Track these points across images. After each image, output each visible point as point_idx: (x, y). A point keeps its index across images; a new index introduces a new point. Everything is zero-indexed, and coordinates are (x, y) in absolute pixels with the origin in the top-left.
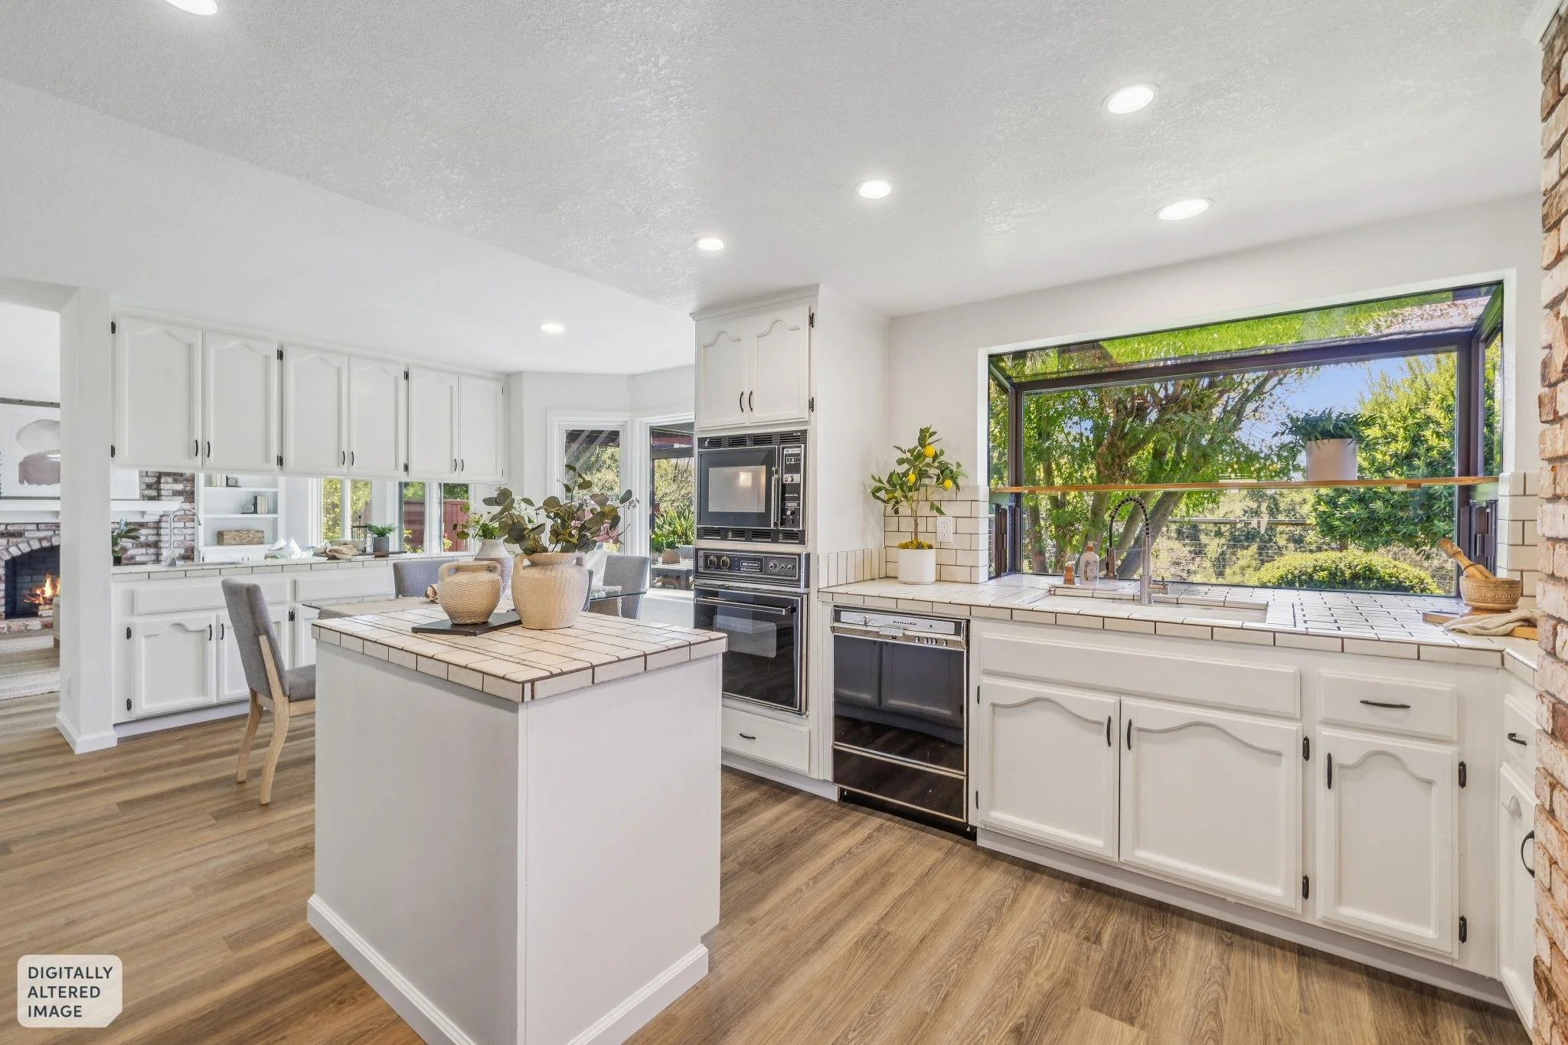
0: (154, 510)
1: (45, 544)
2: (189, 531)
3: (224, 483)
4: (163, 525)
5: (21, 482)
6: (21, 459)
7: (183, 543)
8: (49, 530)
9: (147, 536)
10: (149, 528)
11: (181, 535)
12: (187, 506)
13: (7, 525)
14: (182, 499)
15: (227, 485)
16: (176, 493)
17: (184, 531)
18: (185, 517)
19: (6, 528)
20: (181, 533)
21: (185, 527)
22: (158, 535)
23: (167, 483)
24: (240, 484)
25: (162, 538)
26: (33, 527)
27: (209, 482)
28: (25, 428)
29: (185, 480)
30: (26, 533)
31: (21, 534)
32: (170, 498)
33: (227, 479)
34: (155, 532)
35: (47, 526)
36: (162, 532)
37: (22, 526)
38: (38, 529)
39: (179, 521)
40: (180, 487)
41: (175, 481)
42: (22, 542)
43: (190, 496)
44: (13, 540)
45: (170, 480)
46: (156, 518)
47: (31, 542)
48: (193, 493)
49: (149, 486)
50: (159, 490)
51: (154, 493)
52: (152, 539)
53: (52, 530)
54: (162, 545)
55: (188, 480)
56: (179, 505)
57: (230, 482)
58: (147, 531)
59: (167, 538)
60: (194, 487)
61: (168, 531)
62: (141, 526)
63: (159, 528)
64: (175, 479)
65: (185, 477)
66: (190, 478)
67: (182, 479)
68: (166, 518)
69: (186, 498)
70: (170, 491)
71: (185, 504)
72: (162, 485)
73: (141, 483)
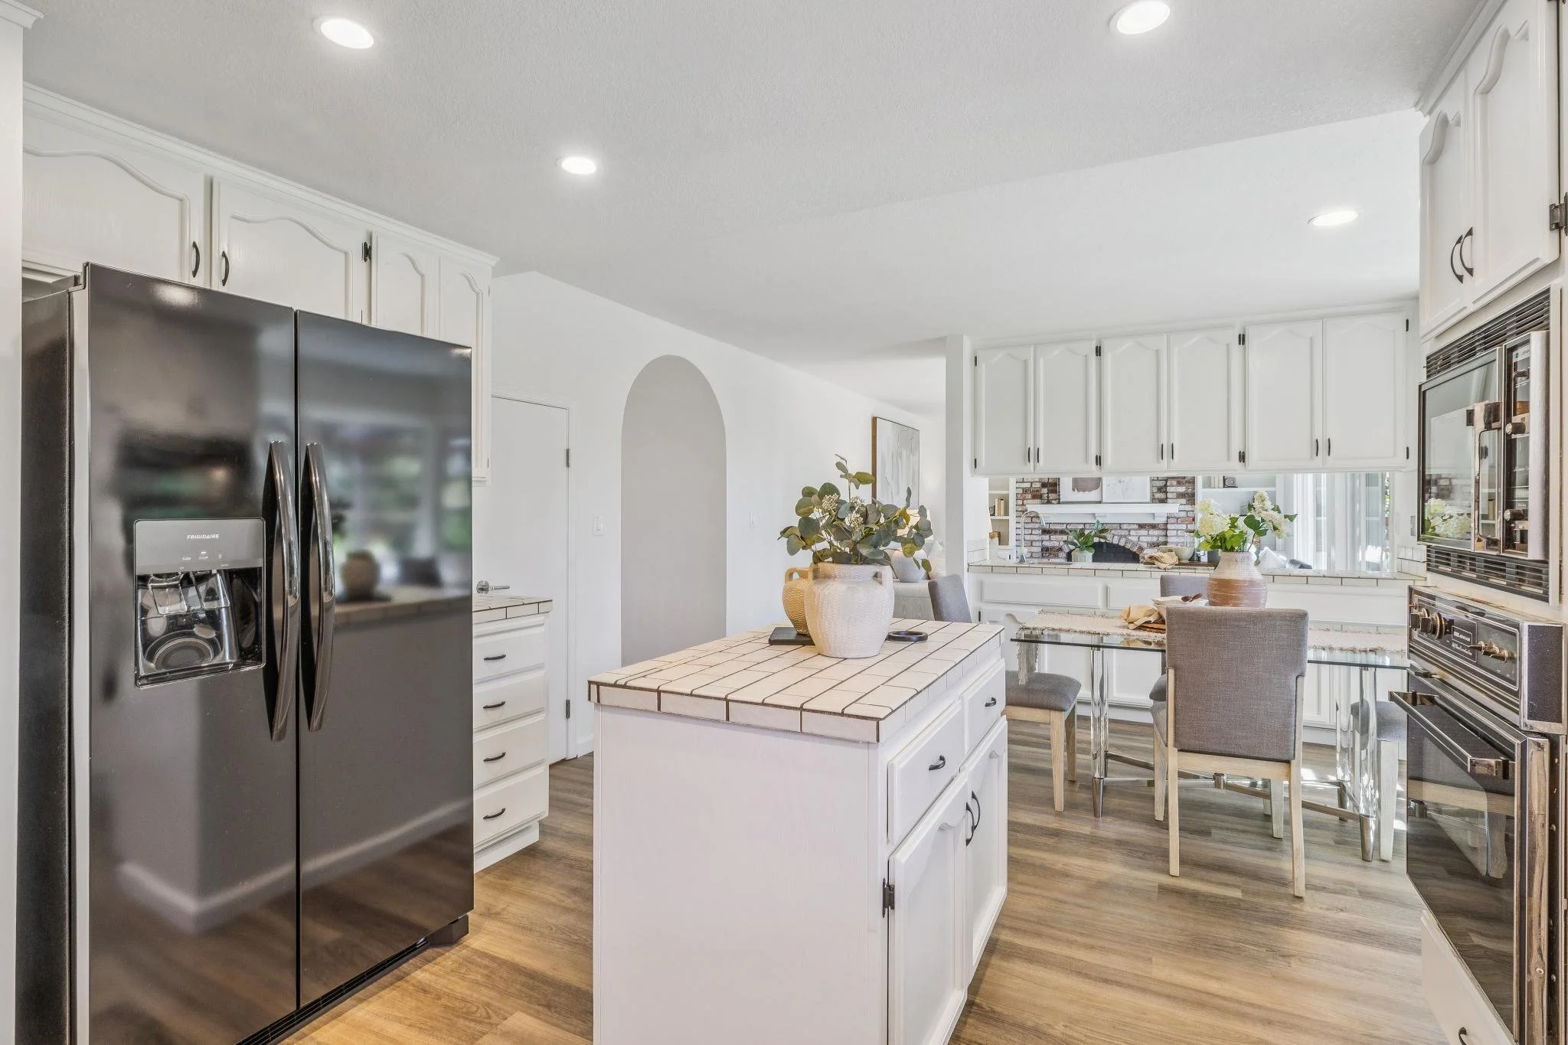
0: (1161, 511)
3: (1222, 484)
4: (1169, 526)
5: (1074, 490)
9: (1158, 536)
10: (1159, 529)
12: (1188, 508)
13: (1067, 524)
14: (1184, 501)
15: (1225, 486)
16: (1181, 495)
17: (1186, 533)
18: (1187, 519)
21: (1187, 529)
22: (1166, 536)
23: (1172, 486)
24: (1237, 483)
27: (1208, 484)
29: (1186, 483)
32: (1175, 500)
33: (1224, 480)
34: (1164, 533)
36: (1169, 532)
37: (1075, 525)
39: (1183, 522)
40: (1182, 489)
41: (1179, 484)
43: (1190, 498)
45: (1175, 483)
46: (1163, 520)
48: (1193, 495)
49: (1160, 490)
50: (1166, 492)
51: (1162, 496)
52: (1162, 539)
55: (1189, 482)
56: (1182, 508)
57: (1226, 483)
58: (1156, 532)
59: (1174, 539)
60: (1194, 489)
61: (1174, 533)
62: (1154, 526)
63: (1167, 530)
64: (1178, 482)
65: (1186, 479)
66: (1191, 481)
67: (1184, 481)
68: (1171, 520)
69: (1188, 500)
70: (1175, 494)
71: (1186, 506)
72: (1168, 488)
73: (1152, 486)
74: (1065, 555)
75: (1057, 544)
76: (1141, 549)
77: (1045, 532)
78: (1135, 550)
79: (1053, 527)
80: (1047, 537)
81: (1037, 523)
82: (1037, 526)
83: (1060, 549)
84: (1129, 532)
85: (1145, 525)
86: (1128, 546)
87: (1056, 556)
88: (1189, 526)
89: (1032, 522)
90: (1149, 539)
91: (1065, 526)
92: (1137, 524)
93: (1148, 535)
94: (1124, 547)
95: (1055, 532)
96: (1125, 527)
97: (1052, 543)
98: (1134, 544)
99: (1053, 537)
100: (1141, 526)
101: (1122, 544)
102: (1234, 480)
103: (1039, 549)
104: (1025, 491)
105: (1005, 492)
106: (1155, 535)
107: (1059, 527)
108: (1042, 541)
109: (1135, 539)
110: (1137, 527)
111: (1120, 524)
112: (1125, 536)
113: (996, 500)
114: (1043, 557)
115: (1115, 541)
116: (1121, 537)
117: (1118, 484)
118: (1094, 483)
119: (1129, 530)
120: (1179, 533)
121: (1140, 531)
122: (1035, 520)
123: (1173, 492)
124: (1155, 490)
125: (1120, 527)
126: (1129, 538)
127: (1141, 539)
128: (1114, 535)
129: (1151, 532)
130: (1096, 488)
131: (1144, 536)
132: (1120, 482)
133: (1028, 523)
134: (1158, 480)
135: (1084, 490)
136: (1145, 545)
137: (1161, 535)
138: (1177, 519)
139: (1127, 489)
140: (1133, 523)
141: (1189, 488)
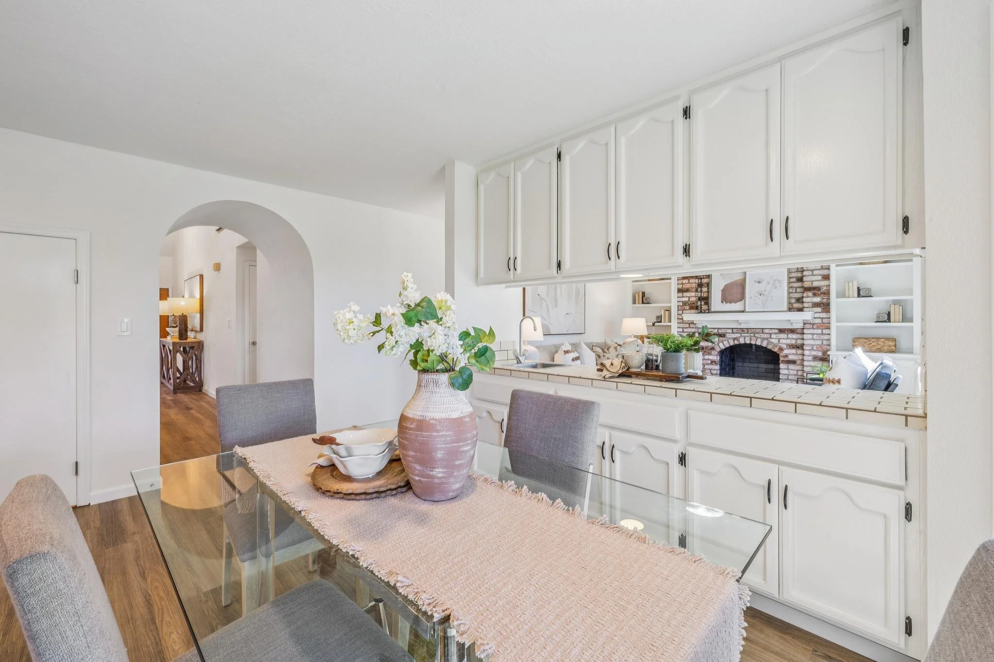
0: (798, 319)
1: (736, 342)
2: (826, 337)
3: (856, 294)
4: (805, 331)
5: (722, 302)
6: (722, 288)
7: (821, 347)
8: (738, 333)
9: (797, 339)
10: (798, 333)
12: (824, 315)
13: (718, 329)
15: (859, 295)
16: (816, 305)
18: (822, 325)
19: (718, 331)
20: (819, 338)
21: (822, 334)
22: (803, 339)
23: (808, 297)
24: (872, 294)
25: (806, 342)
26: (730, 331)
27: (842, 295)
29: (821, 293)
31: (724, 335)
32: (810, 309)
33: (858, 291)
34: (801, 336)
35: (737, 331)
36: (805, 337)
37: (725, 330)
38: (733, 333)
39: (818, 328)
40: (817, 300)
41: (815, 295)
42: (725, 340)
43: (826, 307)
44: (721, 339)
45: (810, 294)
47: (729, 340)
48: (828, 304)
49: (798, 300)
50: (803, 303)
51: (800, 306)
52: (799, 342)
54: (805, 348)
55: (824, 293)
56: (817, 315)
57: (861, 293)
58: (795, 336)
59: (812, 342)
60: (829, 299)
61: (810, 337)
62: (792, 331)
63: (803, 334)
64: (814, 293)
65: (822, 291)
66: (826, 292)
67: (819, 293)
68: (807, 326)
69: (824, 309)
70: (811, 304)
71: (821, 314)
72: (804, 299)
73: (790, 298)
74: (717, 353)
75: (710, 344)
76: (781, 349)
78: (776, 350)
81: (693, 328)
82: (693, 330)
83: (713, 348)
85: (785, 329)
86: (770, 347)
87: (710, 354)
88: (824, 330)
89: (690, 327)
90: (788, 342)
92: (777, 329)
93: (788, 338)
94: (766, 347)
96: (767, 331)
98: (775, 346)
100: (781, 331)
101: (764, 344)
102: (869, 290)
104: (685, 303)
105: (668, 305)
106: (793, 339)
109: (776, 341)
110: (777, 331)
111: (763, 329)
112: (767, 339)
113: (663, 311)
115: (759, 343)
116: (763, 339)
117: (759, 296)
118: (739, 296)
119: (771, 334)
120: (815, 337)
121: (780, 335)
122: (692, 325)
123: (809, 302)
124: (793, 301)
125: (763, 332)
126: (771, 340)
127: (781, 341)
128: (757, 338)
129: (790, 336)
130: (741, 300)
131: (784, 338)
132: (761, 295)
133: (686, 328)
134: (796, 292)
135: (731, 302)
136: (785, 346)
137: (798, 339)
138: (813, 324)
139: (767, 300)
140: (774, 329)
141: (824, 299)
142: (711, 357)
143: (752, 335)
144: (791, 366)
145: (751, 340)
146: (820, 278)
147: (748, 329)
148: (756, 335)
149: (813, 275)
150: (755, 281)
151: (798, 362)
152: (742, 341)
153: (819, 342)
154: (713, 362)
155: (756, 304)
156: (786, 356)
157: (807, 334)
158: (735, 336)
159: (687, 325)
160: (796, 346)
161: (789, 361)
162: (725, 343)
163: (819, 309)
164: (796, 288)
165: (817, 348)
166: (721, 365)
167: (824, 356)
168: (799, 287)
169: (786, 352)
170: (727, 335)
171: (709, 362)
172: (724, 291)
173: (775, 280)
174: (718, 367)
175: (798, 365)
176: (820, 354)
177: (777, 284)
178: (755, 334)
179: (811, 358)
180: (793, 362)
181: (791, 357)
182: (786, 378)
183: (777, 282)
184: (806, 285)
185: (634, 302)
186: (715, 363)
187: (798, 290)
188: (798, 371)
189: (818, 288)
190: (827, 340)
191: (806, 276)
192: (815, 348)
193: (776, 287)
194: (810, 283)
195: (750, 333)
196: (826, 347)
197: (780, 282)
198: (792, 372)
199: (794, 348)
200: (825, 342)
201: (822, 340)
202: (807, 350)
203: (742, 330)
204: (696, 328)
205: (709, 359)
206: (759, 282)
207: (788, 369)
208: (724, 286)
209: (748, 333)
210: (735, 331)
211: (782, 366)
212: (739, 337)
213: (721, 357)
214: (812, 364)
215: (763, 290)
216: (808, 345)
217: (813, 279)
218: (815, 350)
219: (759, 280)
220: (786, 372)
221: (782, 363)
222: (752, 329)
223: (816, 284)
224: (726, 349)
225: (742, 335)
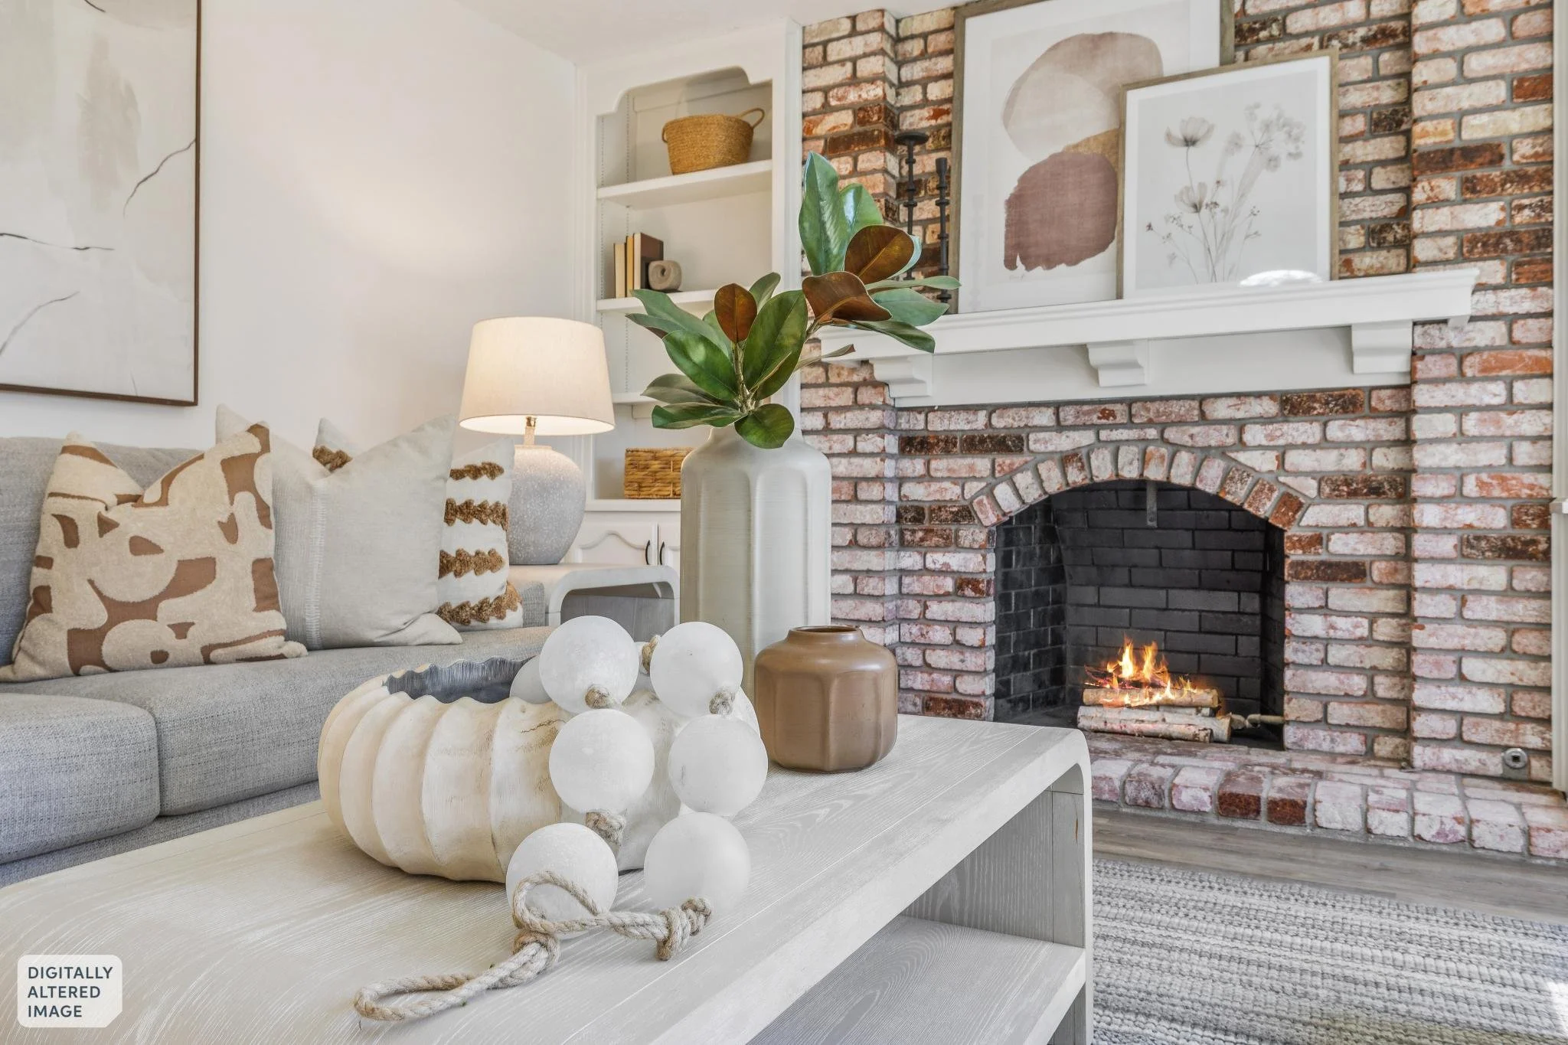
1: (1076, 477)
2: (1530, 424)
4: (1422, 396)
5: (1010, 264)
6: (1010, 187)
7: (1504, 482)
8: (1085, 427)
9: (1369, 447)
10: (1375, 414)
11: (1493, 439)
12: (1521, 302)
13: (992, 409)
16: (1477, 247)
17: (1508, 420)
18: (1510, 354)
19: (989, 424)
20: (1491, 431)
21: (1511, 406)
22: (1407, 442)
23: (1436, 203)
25: (1423, 457)
26: (1045, 417)
28: (1022, 80)
29: (1508, 178)
30: (1032, 437)
31: (1020, 439)
32: (1450, 271)
34: (1394, 429)
35: (1077, 416)
36: (1421, 426)
37: (1023, 412)
38: (1060, 427)
39: (1487, 374)
40: (1485, 215)
41: (1471, 190)
42: (1020, 470)
43: (1530, 252)
44: (1005, 460)
45: (1447, 186)
46: (1389, 368)
47: (1042, 468)
48: (1543, 237)
51: (1387, 251)
52: (1386, 460)
53: (1092, 426)
54: (1420, 487)
55: (1521, 178)
56: (1489, 302)
58: (1358, 430)
59: (1452, 456)
60: (1548, 208)
61: (1446, 424)
62: (1350, 403)
63: (1407, 413)
64: (1467, 180)
65: (1507, 165)
66: (1531, 170)
67: (1495, 173)
68: (1432, 367)
69: (1519, 265)
70: (1450, 240)
71: (1503, 295)
72: (1417, 215)
73: (1342, 224)
74: (981, 537)
75: (952, 492)
76: (1292, 504)
77: (913, 444)
78: (1265, 508)
79: (938, 424)
80: (915, 466)
81: (873, 407)
82: (875, 418)
83: (965, 514)
84: (1241, 431)
85: (1312, 396)
86: (1236, 494)
87: (951, 543)
88: (1518, 386)
89: (857, 405)
90: (1328, 461)
91: (982, 416)
92: (1271, 395)
93: (1325, 443)
95: (947, 444)
96: (1220, 410)
97: (935, 486)
98: (1260, 487)
99: (941, 465)
100: (1293, 406)
101: (1210, 481)
103: (889, 514)
106: (1353, 443)
107: (959, 424)
108: (901, 480)
109: (1264, 462)
110: (1270, 407)
111: (1202, 399)
112: (1222, 451)
114: (904, 545)
115: (1181, 475)
116: (1205, 453)
117: (1190, 218)
118: (1090, 226)
119: (1241, 425)
120: (1471, 424)
121: (1285, 427)
122: (866, 395)
123: (1442, 233)
124: (1355, 239)
125: (1202, 414)
126: (1242, 457)
127: (1293, 459)
128: (1177, 448)
129: (1337, 430)
130: (1102, 247)
131: (1305, 446)
132: (1197, 208)
133: (841, 409)
134: (1369, 190)
135: (1050, 263)
136: (1308, 487)
137: (1379, 443)
138: (1462, 356)
139: (1226, 237)
140: (1259, 395)
141: (1521, 208)
142: (956, 561)
143: (1152, 433)
144: (1342, 596)
145: (1144, 461)
146: (1499, 92)
147: (1130, 402)
148: (1171, 434)
149: (1463, 79)
150: (1169, 137)
151: (1378, 571)
152: (1102, 469)
153: (1495, 455)
154: (966, 585)
155: (1172, 258)
156: (1317, 540)
157: (1430, 410)
158: (1065, 442)
159: (846, 397)
160: (1366, 481)
161: (1329, 565)
162: (1024, 480)
163: (1494, 270)
164: (1369, 167)
165: (1481, 485)
166: (1003, 601)
167: (1517, 532)
168: (1383, 163)
169: (1316, 516)
170: (1037, 443)
171: (948, 584)
172: (1016, 203)
173: (1267, 127)
174: (986, 610)
175: (1380, 586)
176: (1497, 519)
177: (1280, 145)
178: (1163, 427)
179: (1447, 545)
180: (1353, 572)
181: (1342, 546)
182: (1315, 658)
183: (1279, 136)
184: (1428, 136)
185: (610, 293)
186: (976, 589)
187: (1381, 179)
188: (1373, 618)
189: (1489, 152)
190: (1535, 439)
191: (1426, 86)
192: (1471, 488)
193: (1273, 162)
194: (1447, 124)
195: (1142, 426)
196: (1528, 478)
197: (1293, 132)
198: (1344, 626)
199: (1353, 494)
200: (1525, 453)
201: (1510, 442)
202: (1431, 500)
203: (1104, 409)
204: (884, 406)
205: (944, 572)
206: (1189, 142)
207: (1324, 609)
208: (1023, 179)
209: (1130, 424)
210: (1068, 415)
211: (1297, 594)
212: (1090, 449)
213: (1005, 561)
214: (1458, 575)
215: (1211, 184)
216: (1437, 471)
217: (1465, 105)
218: (1470, 501)
219: (1190, 133)
220: (1314, 625)
221: (1296, 576)
222: (1153, 399)
223: (1477, 130)
224: (1028, 515)
225: (1104, 435)
